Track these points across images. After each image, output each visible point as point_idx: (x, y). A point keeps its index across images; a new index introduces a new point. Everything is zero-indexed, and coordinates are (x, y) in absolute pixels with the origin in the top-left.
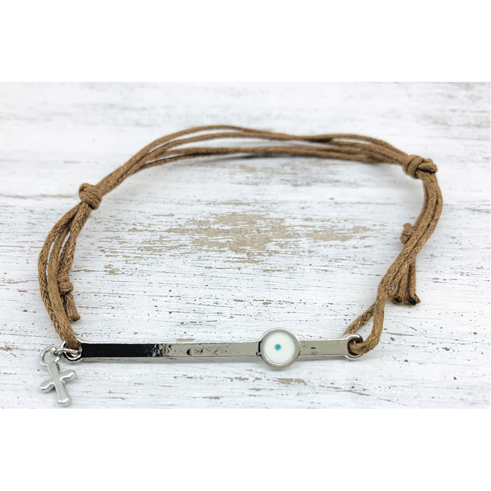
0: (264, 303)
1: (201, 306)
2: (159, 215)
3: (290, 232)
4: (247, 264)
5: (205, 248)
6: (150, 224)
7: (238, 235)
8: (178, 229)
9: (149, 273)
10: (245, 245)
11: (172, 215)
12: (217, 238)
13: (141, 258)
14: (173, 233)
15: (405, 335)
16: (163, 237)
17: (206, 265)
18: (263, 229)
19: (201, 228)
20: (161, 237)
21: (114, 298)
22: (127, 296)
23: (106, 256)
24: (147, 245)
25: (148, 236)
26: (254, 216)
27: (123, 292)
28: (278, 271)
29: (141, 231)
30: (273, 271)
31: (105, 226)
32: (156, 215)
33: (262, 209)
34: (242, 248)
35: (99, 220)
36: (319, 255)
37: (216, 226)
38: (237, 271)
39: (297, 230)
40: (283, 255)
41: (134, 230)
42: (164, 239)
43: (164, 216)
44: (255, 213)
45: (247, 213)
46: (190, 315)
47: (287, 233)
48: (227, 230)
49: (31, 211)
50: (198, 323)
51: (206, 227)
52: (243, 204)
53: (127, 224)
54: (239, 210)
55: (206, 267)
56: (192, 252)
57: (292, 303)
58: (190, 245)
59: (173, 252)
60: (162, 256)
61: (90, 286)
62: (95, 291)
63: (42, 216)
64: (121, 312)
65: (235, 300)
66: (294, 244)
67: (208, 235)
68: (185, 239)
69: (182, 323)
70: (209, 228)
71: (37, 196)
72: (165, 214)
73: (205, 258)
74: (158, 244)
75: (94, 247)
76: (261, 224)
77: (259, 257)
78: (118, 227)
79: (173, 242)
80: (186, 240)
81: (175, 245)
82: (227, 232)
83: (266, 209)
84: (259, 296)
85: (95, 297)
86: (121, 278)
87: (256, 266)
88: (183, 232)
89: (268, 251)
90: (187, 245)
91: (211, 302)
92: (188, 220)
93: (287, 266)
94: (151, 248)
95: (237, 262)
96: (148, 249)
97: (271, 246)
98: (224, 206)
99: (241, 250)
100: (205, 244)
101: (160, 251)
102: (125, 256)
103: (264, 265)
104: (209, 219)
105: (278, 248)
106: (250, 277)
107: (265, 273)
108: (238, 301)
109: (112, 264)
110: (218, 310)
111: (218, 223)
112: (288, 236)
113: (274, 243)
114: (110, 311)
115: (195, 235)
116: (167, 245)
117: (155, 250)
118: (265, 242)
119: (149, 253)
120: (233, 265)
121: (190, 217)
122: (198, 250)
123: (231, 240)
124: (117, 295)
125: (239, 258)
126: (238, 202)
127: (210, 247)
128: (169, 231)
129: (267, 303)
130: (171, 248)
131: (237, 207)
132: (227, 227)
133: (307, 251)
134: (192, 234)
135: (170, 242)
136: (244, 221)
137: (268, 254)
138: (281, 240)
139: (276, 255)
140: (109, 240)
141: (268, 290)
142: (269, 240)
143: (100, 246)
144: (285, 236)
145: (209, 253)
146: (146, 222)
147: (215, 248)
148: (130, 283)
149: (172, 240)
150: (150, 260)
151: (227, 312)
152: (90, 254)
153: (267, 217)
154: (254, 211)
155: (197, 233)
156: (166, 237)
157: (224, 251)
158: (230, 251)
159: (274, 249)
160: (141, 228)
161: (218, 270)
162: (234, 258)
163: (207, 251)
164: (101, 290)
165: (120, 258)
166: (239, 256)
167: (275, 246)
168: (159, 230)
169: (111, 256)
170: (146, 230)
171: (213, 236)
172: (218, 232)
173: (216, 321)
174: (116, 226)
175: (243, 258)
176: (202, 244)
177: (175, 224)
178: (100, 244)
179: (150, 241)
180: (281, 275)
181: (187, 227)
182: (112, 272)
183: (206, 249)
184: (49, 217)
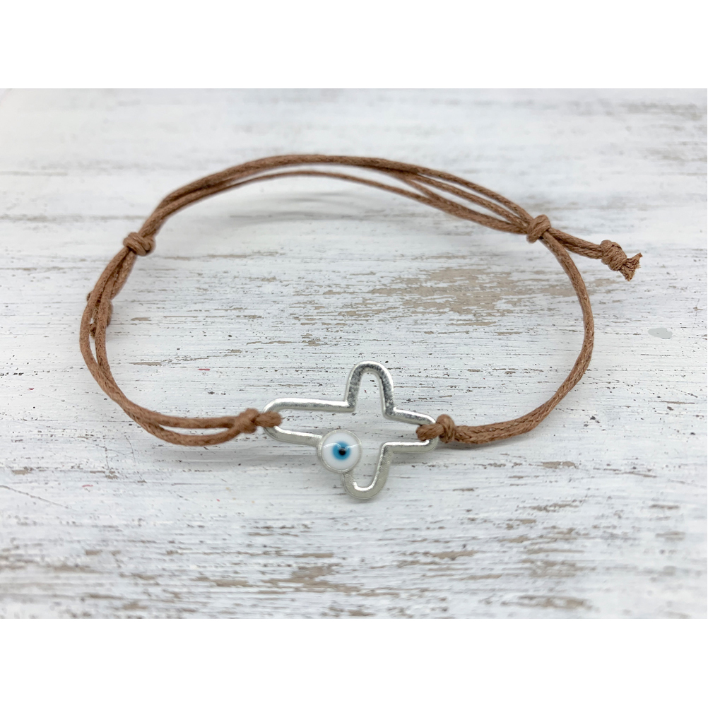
0: (507, 373)
1: (428, 379)
2: (357, 275)
3: (520, 288)
4: (475, 327)
5: (420, 309)
6: (349, 285)
7: (458, 293)
8: (382, 289)
9: (356, 342)
10: (468, 305)
11: (372, 273)
12: (432, 297)
13: (344, 324)
14: (378, 295)
15: (685, 403)
16: (367, 300)
17: (425, 330)
18: (488, 285)
19: (410, 287)
20: (365, 299)
21: (320, 373)
22: (335, 370)
23: (302, 324)
24: (349, 310)
25: (348, 299)
26: (474, 270)
27: (329, 366)
28: (516, 333)
29: (339, 293)
30: (510, 333)
31: (294, 290)
32: (354, 275)
33: (482, 262)
34: (466, 308)
35: (285, 283)
36: (561, 313)
37: (429, 284)
38: (465, 335)
39: (529, 285)
40: (519, 315)
41: (330, 292)
42: (368, 302)
43: (364, 274)
44: (474, 267)
45: (465, 268)
46: (417, 390)
47: (517, 289)
48: (443, 288)
49: (199, 274)
50: (428, 399)
51: (416, 286)
52: (457, 257)
53: (321, 286)
54: (453, 264)
55: (425, 332)
56: (405, 315)
57: (542, 371)
58: (401, 307)
59: (381, 316)
60: (370, 322)
61: (289, 360)
62: (296, 365)
63: (213, 280)
64: (331, 389)
65: (469, 370)
66: (528, 301)
67: (421, 294)
68: (394, 300)
69: (409, 400)
70: (421, 286)
71: (203, 257)
72: (364, 272)
73: (422, 321)
74: (362, 308)
75: (285, 315)
76: (483, 280)
77: (489, 318)
78: (309, 290)
79: (379, 305)
80: (396, 302)
81: (383, 308)
82: (444, 290)
83: (486, 262)
84: (498, 364)
85: (296, 373)
86: (324, 349)
87: (487, 329)
88: (390, 292)
89: (498, 310)
90: (397, 308)
91: (440, 373)
92: (394, 279)
93: (526, 327)
94: (355, 312)
95: (463, 324)
96: (351, 314)
97: (501, 305)
98: (434, 260)
99: (464, 310)
100: (419, 305)
101: (366, 315)
102: (325, 324)
103: (497, 328)
104: (419, 276)
105: (510, 307)
106: (483, 342)
107: (500, 337)
108: (474, 371)
109: (310, 333)
110: (450, 382)
111: (430, 280)
112: (520, 293)
113: (504, 301)
114: (318, 388)
115: (405, 296)
116: (374, 308)
117: (359, 315)
118: (493, 300)
119: (353, 318)
120: (459, 328)
121: (396, 275)
122: (413, 312)
123: (450, 299)
124: (323, 370)
125: (465, 320)
126: (450, 255)
127: (426, 308)
128: (373, 292)
129: (511, 373)
130: (379, 312)
131: (450, 261)
132: (442, 285)
133: (546, 309)
134: (402, 294)
135: (376, 304)
136: (462, 276)
137: (499, 314)
138: (511, 297)
139: (509, 314)
140: (303, 305)
141: (509, 356)
142: (497, 298)
143: (292, 312)
144: (515, 292)
145: (427, 316)
146: (343, 283)
147: (433, 309)
148: (337, 355)
149: (378, 303)
150: (356, 327)
151: (463, 385)
152: (281, 322)
153: (489, 271)
154: (472, 265)
155: (407, 293)
156: (370, 299)
157: (445, 313)
158: (452, 312)
159: (505, 308)
160: (338, 290)
161: (440, 335)
162: (458, 320)
163: (423, 313)
164: (303, 364)
165: (319, 325)
166: (463, 317)
167: (506, 305)
168: (360, 291)
169: (307, 324)
170: (345, 292)
171: (427, 296)
172: (433, 291)
173: (451, 396)
174: (308, 288)
175: (469, 320)
176: (416, 305)
177: (378, 283)
178: (291, 311)
179: (351, 305)
180: (520, 339)
181: (394, 286)
182: (312, 343)
183: (422, 310)
184: (223, 281)
